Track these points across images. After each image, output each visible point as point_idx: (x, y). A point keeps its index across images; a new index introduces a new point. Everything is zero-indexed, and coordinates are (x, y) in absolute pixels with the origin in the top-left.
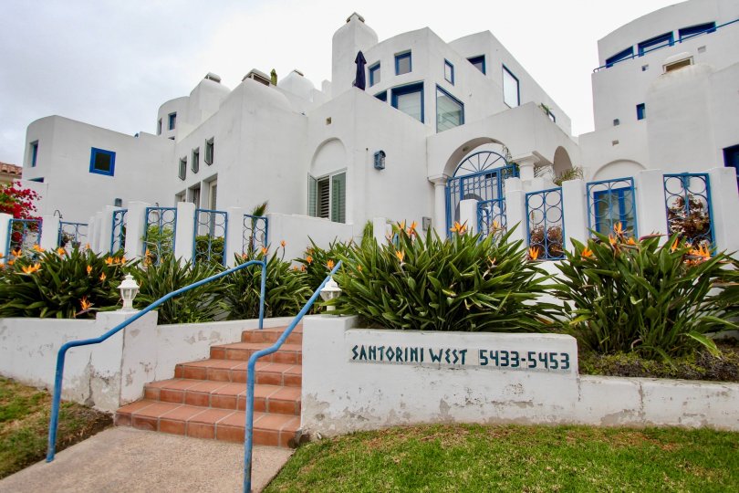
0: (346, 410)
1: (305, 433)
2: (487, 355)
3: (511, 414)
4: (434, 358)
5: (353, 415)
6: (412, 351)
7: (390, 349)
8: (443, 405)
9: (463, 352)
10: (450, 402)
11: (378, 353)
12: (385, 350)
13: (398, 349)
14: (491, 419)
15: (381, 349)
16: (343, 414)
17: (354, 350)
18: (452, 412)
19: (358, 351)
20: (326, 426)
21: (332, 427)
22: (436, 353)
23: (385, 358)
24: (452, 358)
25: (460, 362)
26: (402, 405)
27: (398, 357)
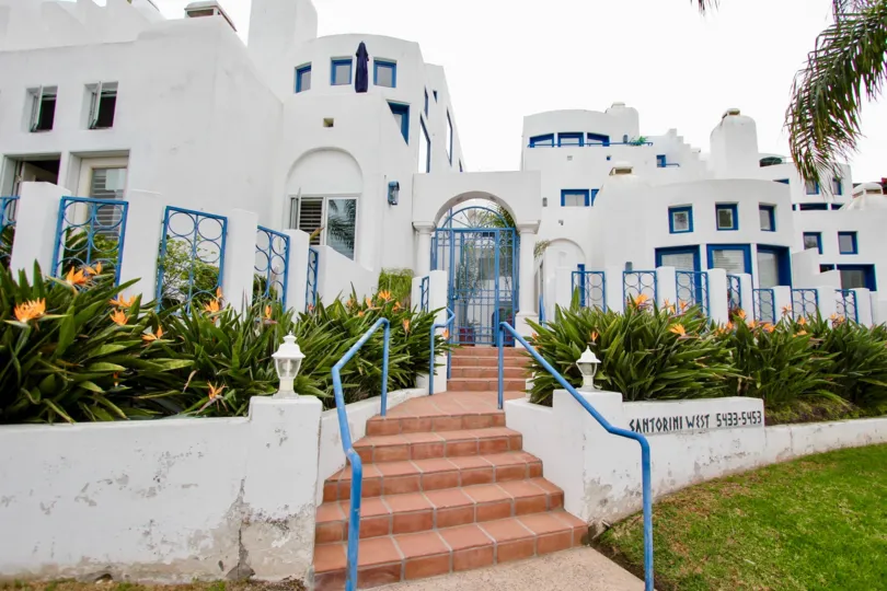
0: (626, 490)
1: (591, 524)
2: (720, 417)
3: (736, 465)
4: (690, 425)
5: (632, 493)
6: (676, 420)
7: (659, 420)
8: (697, 467)
9: (707, 417)
10: (701, 463)
11: (650, 424)
12: (655, 421)
13: (665, 419)
14: (724, 471)
15: (652, 421)
16: (623, 494)
17: (631, 424)
18: (702, 472)
19: (635, 425)
20: (609, 510)
21: (615, 510)
22: (690, 420)
23: (656, 430)
24: (700, 423)
25: (705, 426)
26: (670, 473)
27: (665, 427)
